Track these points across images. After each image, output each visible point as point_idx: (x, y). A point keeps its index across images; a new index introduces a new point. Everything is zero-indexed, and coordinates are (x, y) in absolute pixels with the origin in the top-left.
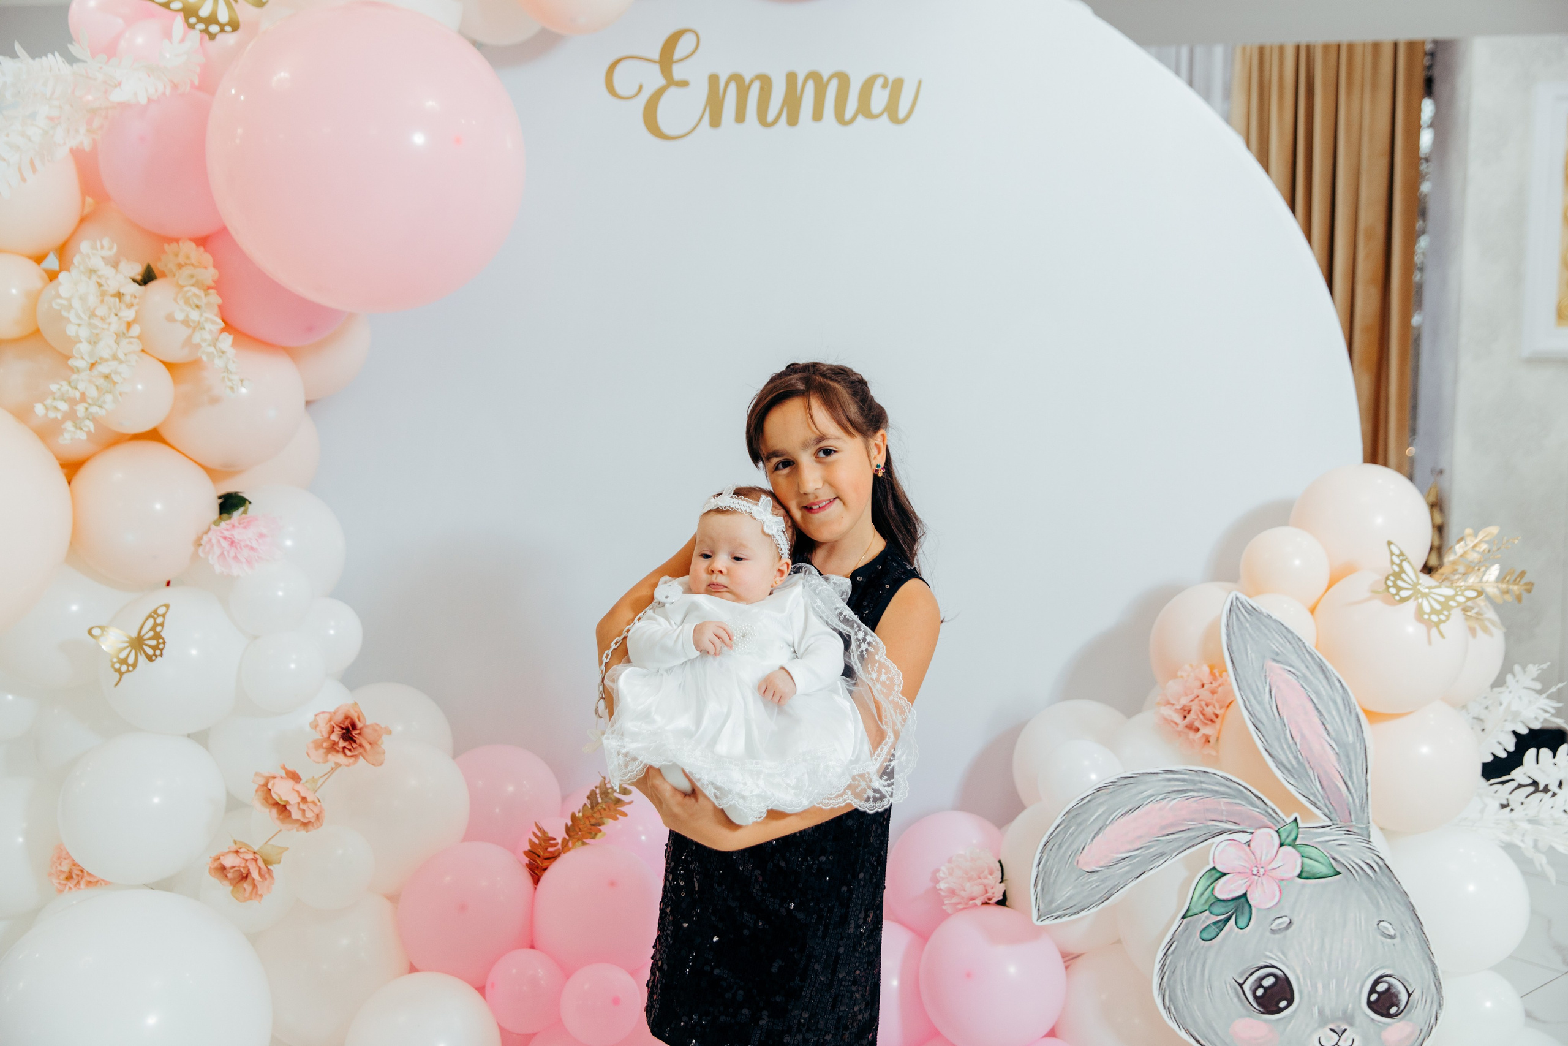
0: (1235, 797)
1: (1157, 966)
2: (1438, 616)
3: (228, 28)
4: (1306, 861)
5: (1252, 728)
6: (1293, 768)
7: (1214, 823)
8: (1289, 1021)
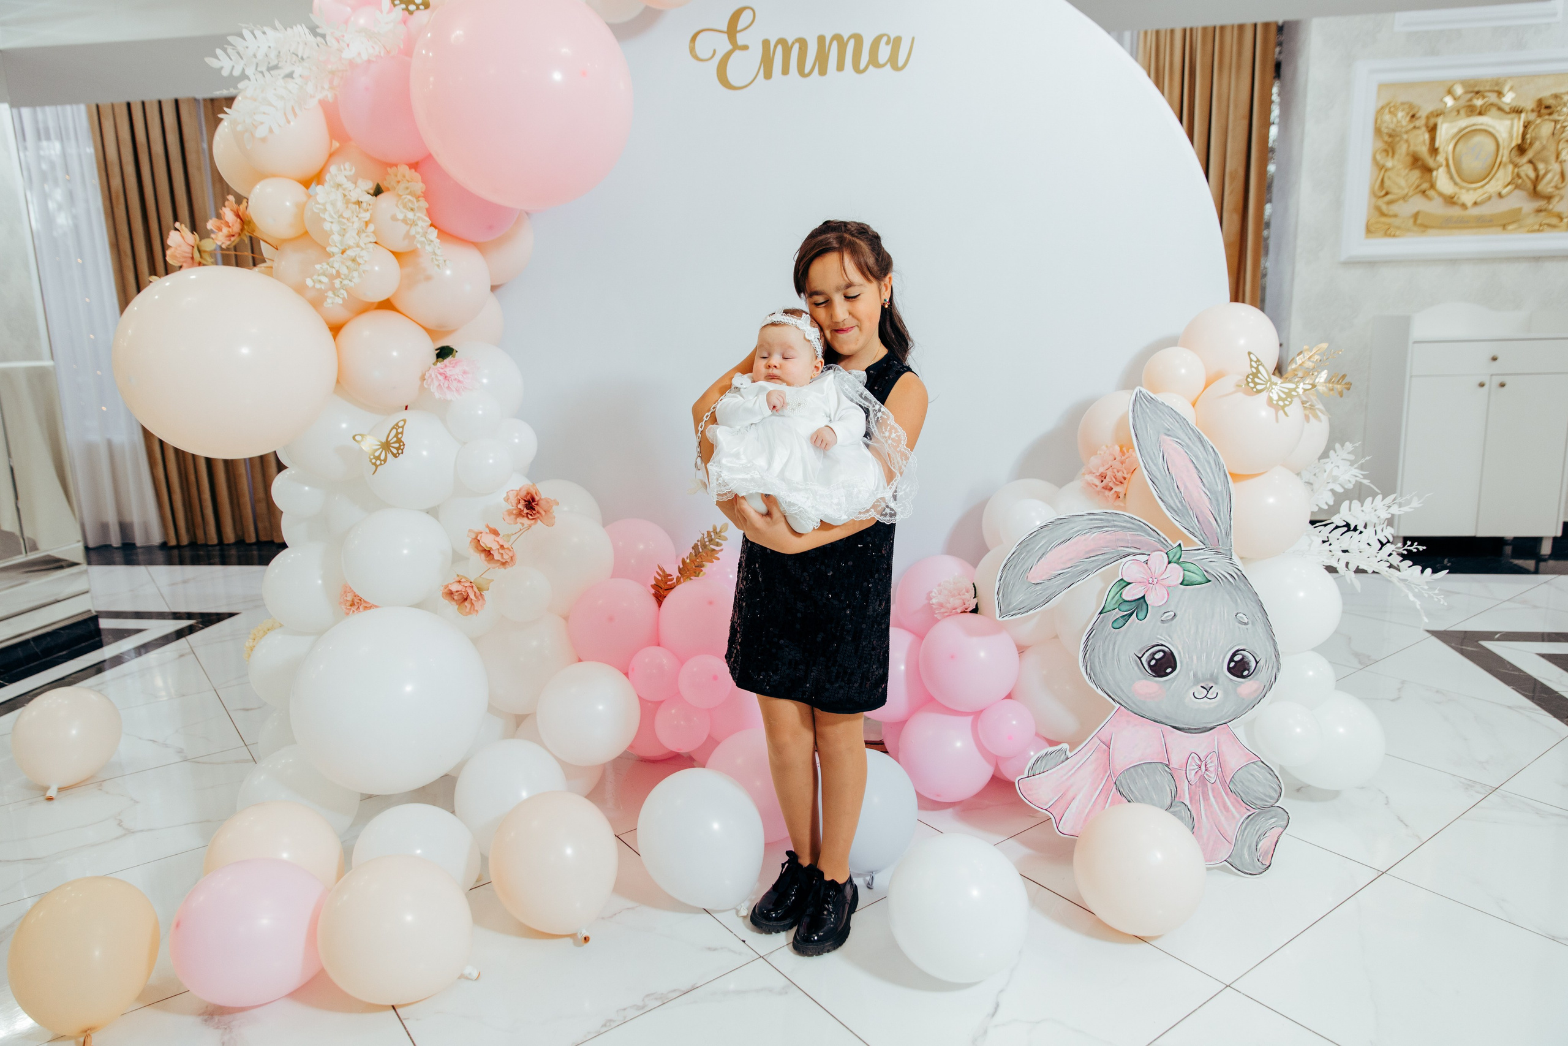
0: (1137, 530)
1: (1082, 647)
2: (1284, 402)
3: (422, 7)
4: (1186, 573)
5: (1150, 482)
6: (1179, 509)
7: (1122, 548)
8: (1173, 682)
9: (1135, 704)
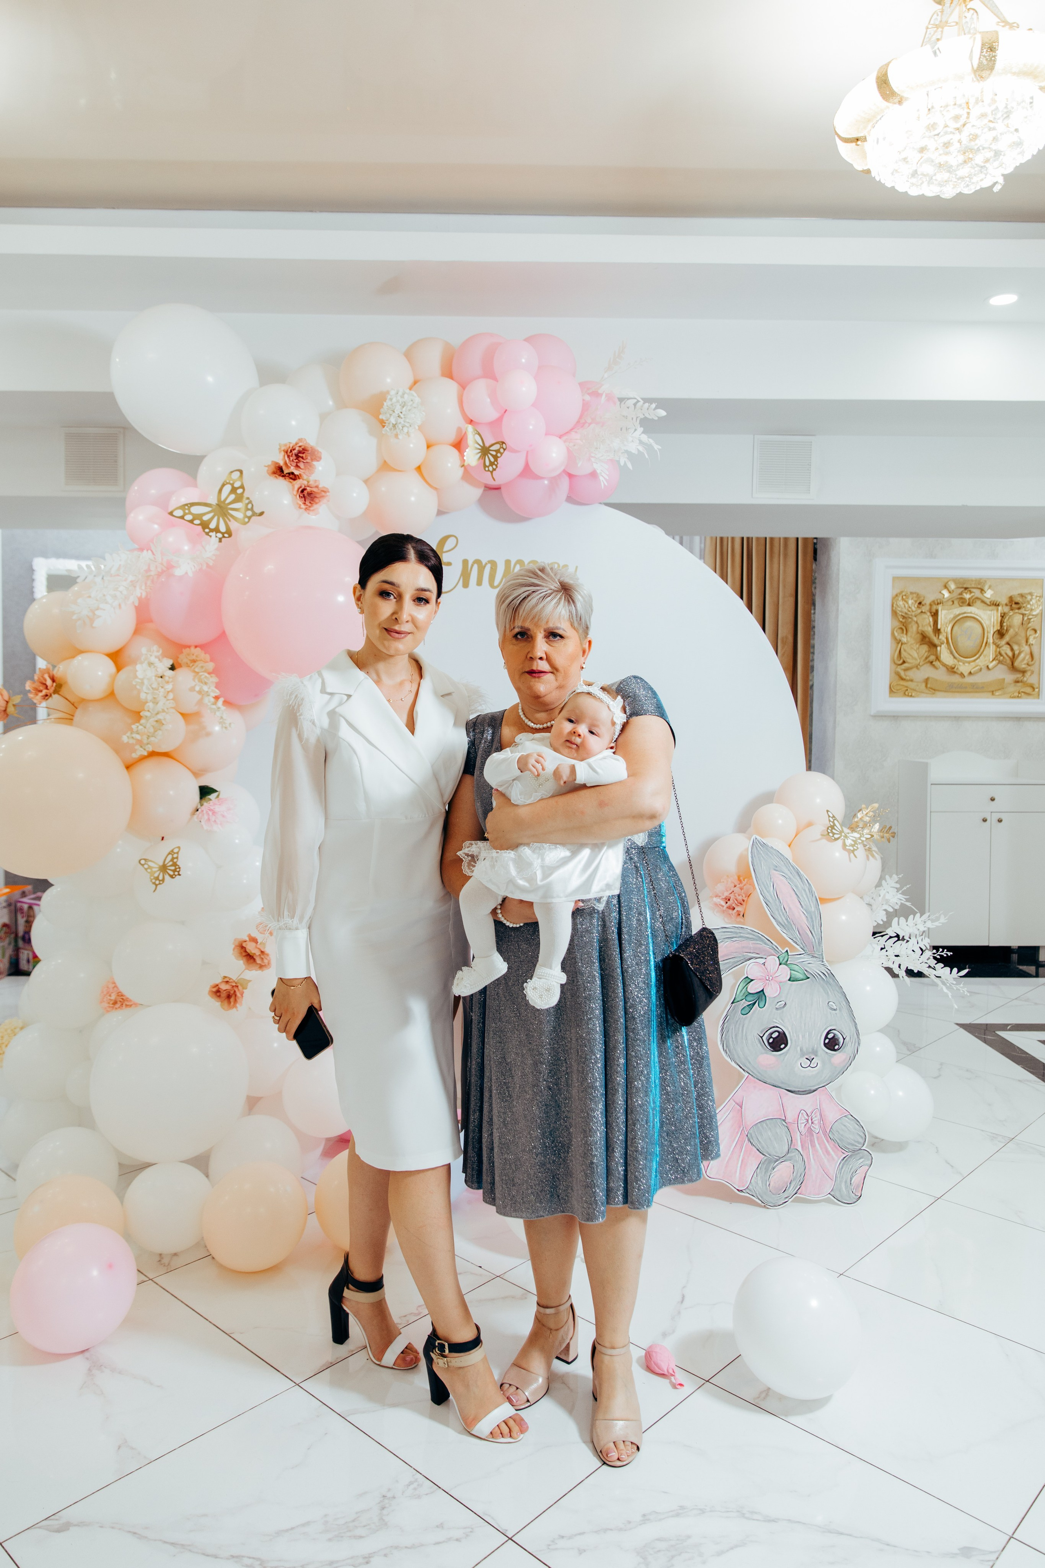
0: (757, 940)
1: (720, 1029)
2: (853, 847)
3: (226, 535)
4: (792, 971)
5: (764, 905)
6: (785, 924)
7: (747, 954)
8: (786, 1055)
9: (759, 1073)
